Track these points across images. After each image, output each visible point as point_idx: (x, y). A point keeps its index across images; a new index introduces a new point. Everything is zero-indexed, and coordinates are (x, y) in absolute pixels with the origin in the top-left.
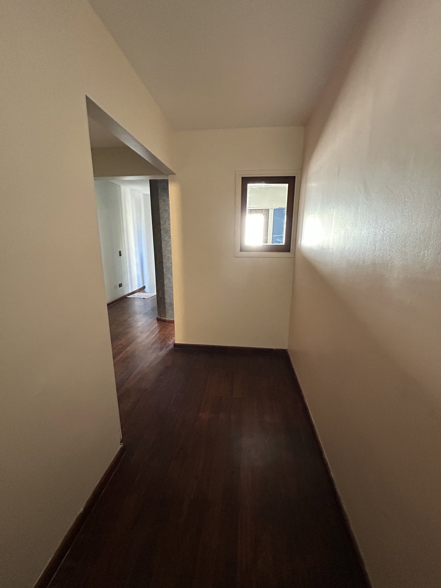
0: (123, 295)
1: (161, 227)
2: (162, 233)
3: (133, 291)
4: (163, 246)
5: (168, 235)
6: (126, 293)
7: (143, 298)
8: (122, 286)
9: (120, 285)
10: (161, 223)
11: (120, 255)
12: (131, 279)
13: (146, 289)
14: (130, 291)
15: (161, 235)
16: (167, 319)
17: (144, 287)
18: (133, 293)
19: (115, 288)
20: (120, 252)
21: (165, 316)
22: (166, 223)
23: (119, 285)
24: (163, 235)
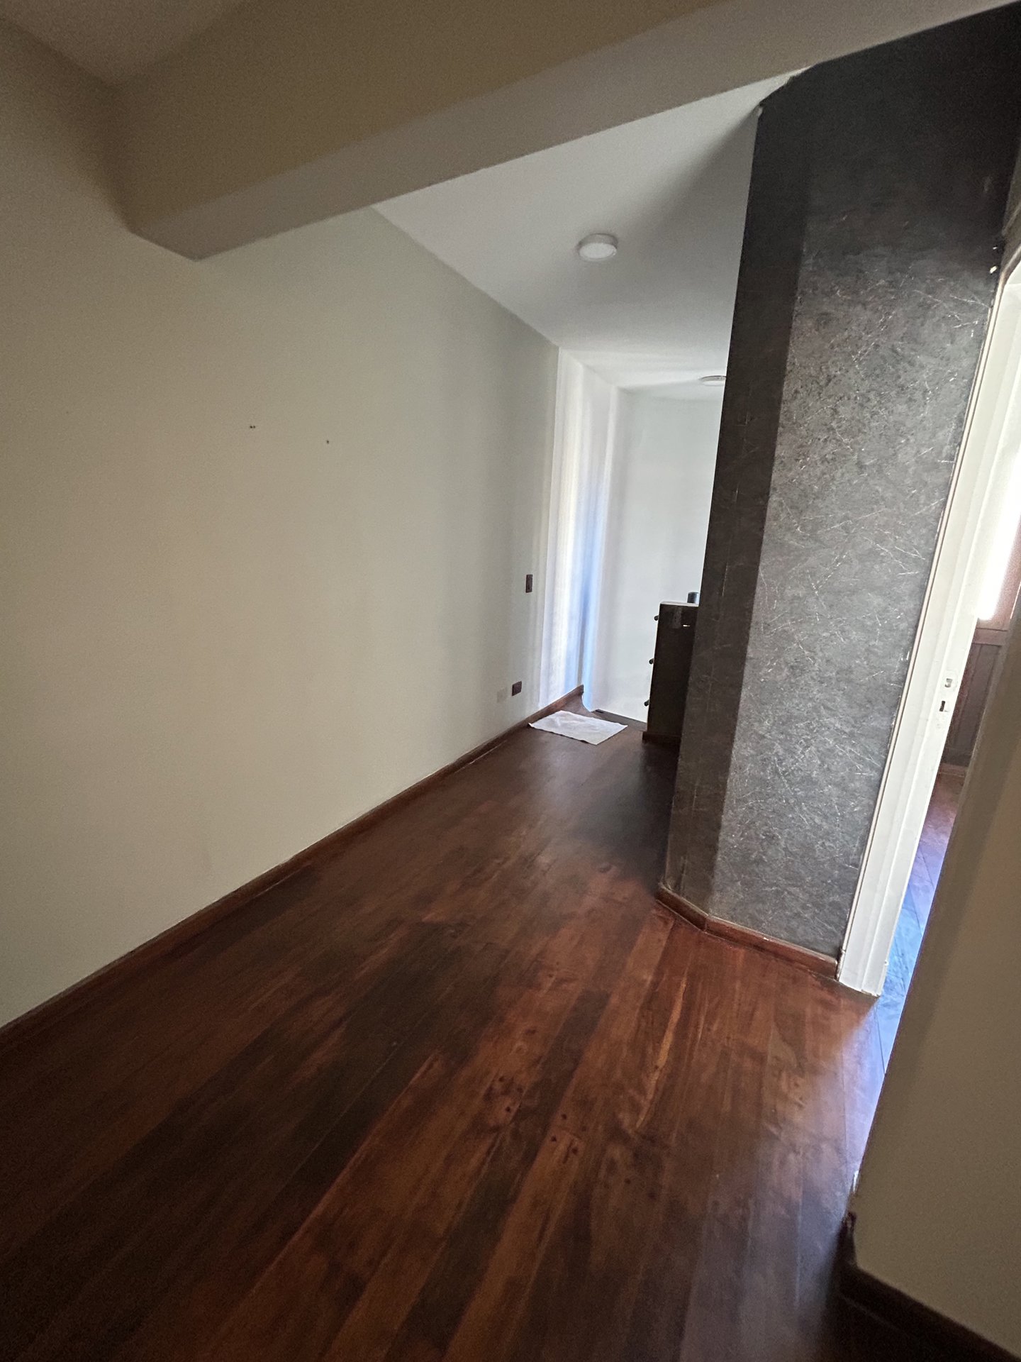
0: (522, 720)
1: (774, 476)
2: (770, 512)
3: (549, 704)
4: (761, 574)
5: (809, 516)
6: (530, 712)
7: (583, 741)
8: (520, 691)
9: (516, 689)
10: (781, 451)
11: (529, 589)
12: (549, 665)
13: (585, 699)
14: (541, 706)
15: (762, 518)
16: (714, 917)
17: (579, 692)
18: (549, 711)
19: (501, 697)
20: (529, 578)
21: (702, 899)
22: (806, 456)
23: (513, 687)
24: (776, 518)
